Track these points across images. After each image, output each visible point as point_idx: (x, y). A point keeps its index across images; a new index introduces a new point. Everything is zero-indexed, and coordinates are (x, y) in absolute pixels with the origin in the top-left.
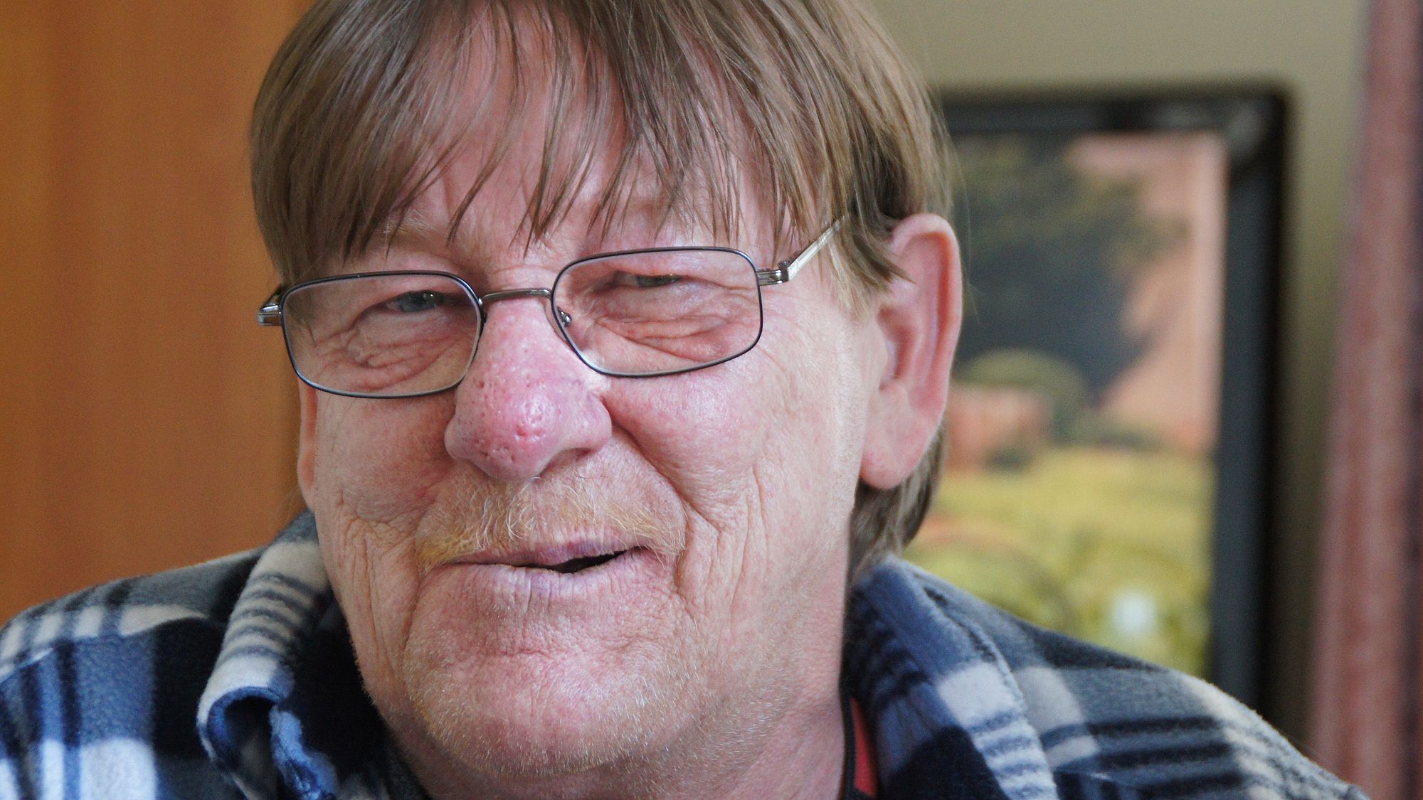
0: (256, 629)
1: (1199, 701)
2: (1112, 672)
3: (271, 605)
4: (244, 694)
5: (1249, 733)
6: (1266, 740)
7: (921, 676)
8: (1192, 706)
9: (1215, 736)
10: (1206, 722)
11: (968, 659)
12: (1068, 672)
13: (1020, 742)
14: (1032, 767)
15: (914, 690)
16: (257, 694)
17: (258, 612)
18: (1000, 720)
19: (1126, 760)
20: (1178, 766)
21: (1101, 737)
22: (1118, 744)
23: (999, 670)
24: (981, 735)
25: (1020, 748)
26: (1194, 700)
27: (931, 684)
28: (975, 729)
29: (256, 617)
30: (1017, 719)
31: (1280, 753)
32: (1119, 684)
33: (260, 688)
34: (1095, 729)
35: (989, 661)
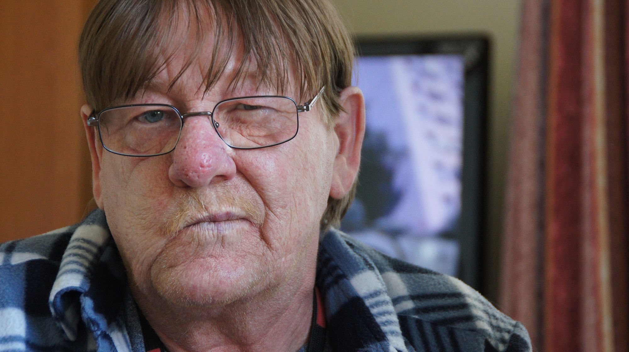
0: (74, 262)
1: (456, 286)
2: (420, 275)
3: (80, 252)
4: (70, 290)
5: (476, 300)
6: (482, 303)
7: (343, 276)
8: (452, 288)
9: (462, 300)
10: (458, 295)
11: (363, 269)
12: (402, 275)
13: (384, 302)
14: (389, 313)
15: (341, 282)
16: (75, 290)
17: (75, 255)
18: (376, 294)
19: (426, 310)
20: (447, 313)
21: (415, 301)
22: (422, 303)
23: (376, 273)
24: (368, 300)
25: (384, 305)
26: (453, 286)
27: (348, 279)
28: (366, 297)
29: (74, 257)
30: (383, 293)
31: (488, 308)
32: (423, 279)
33: (77, 287)
34: (413, 298)
35: (371, 270)
